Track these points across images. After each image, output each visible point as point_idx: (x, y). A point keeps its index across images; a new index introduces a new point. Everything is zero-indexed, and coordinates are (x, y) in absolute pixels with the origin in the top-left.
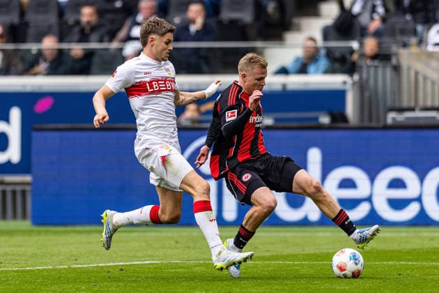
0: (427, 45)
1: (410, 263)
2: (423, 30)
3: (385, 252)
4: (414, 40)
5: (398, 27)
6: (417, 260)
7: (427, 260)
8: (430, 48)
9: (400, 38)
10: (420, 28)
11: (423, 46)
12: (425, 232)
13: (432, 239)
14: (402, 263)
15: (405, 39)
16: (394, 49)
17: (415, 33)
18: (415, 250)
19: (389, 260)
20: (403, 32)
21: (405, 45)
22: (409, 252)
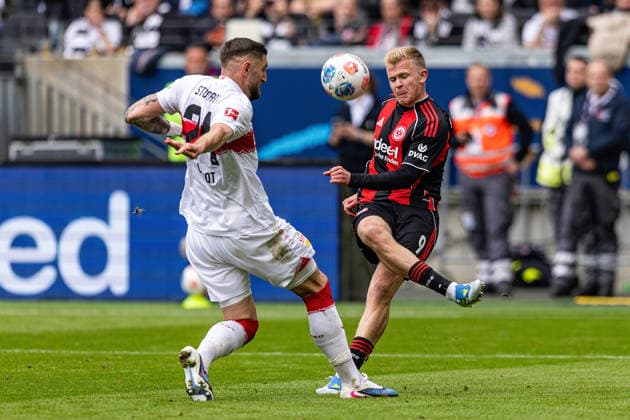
0: (63, 49)
1: (43, 352)
2: (59, 30)
3: (9, 336)
4: (45, 44)
5: (24, 25)
6: (53, 347)
7: (67, 347)
8: (68, 55)
9: (27, 41)
10: (54, 26)
11: (57, 53)
12: (63, 309)
13: (73, 318)
14: (32, 351)
15: (34, 41)
16: (19, 55)
17: (46, 33)
18: (49, 333)
19: (15, 347)
20: (31, 31)
21: (34, 50)
22: (42, 336)
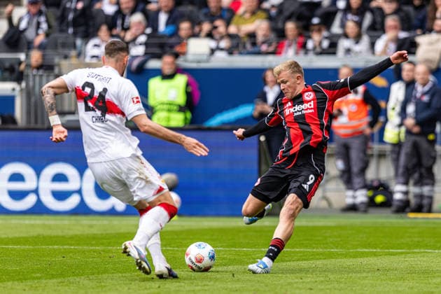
0: (85, 57)
1: (72, 247)
2: (82, 44)
3: (50, 237)
4: (73, 53)
5: (60, 41)
6: (78, 245)
7: (87, 245)
8: (88, 60)
9: (61, 50)
10: (79, 42)
11: (82, 58)
12: (85, 220)
13: (91, 226)
14: (65, 247)
15: (66, 52)
16: (57, 60)
17: (74, 46)
18: (76, 235)
19: (54, 244)
20: (64, 45)
21: (66, 57)
22: (72, 238)
